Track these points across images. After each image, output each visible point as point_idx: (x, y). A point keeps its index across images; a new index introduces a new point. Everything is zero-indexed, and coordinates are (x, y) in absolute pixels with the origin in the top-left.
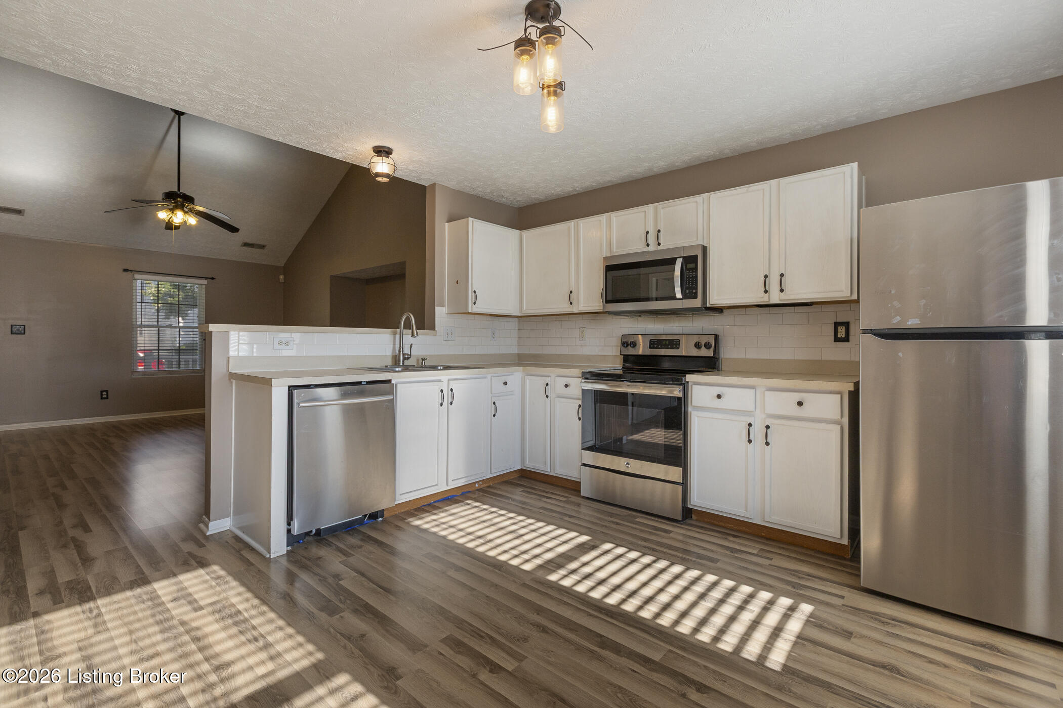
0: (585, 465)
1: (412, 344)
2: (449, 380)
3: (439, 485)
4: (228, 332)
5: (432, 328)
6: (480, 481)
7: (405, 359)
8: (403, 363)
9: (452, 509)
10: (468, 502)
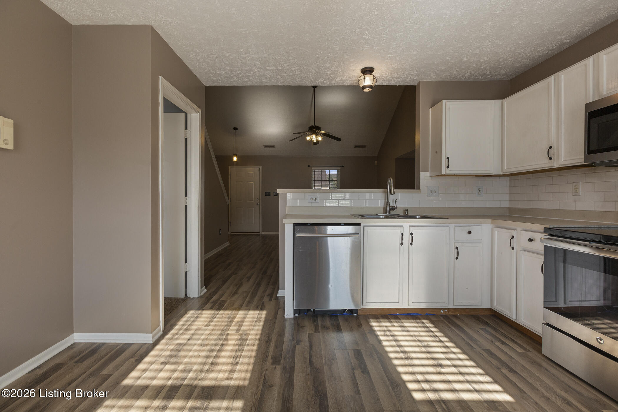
0: (548, 325)
1: (396, 199)
2: (410, 226)
3: (400, 302)
4: (286, 193)
5: (419, 188)
6: (446, 309)
7: (390, 210)
8: (389, 213)
9: (405, 322)
10: (424, 321)
